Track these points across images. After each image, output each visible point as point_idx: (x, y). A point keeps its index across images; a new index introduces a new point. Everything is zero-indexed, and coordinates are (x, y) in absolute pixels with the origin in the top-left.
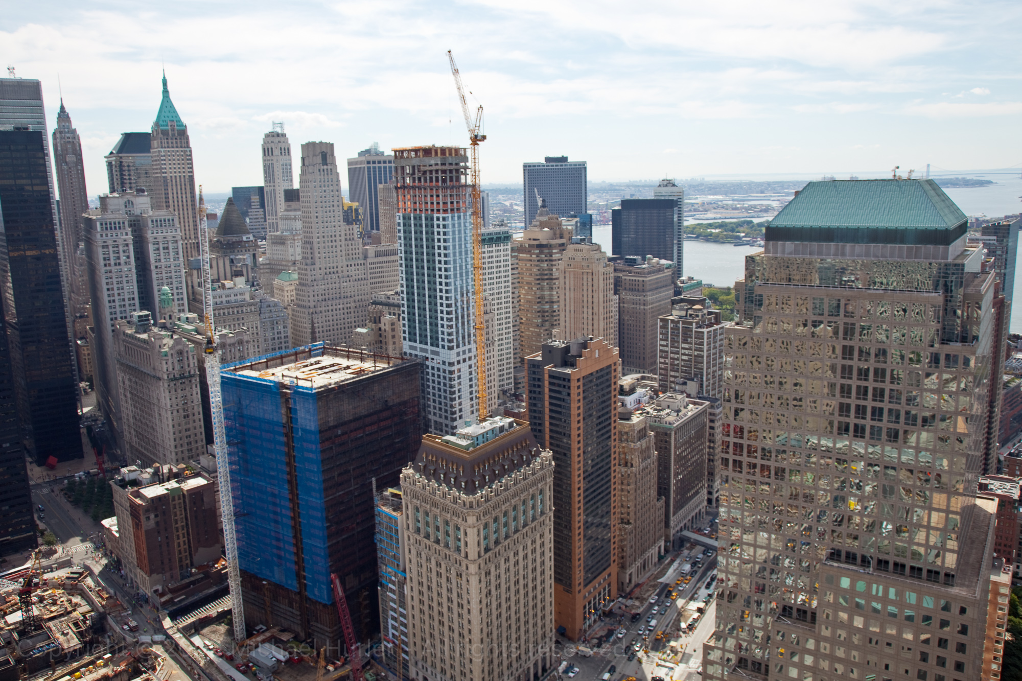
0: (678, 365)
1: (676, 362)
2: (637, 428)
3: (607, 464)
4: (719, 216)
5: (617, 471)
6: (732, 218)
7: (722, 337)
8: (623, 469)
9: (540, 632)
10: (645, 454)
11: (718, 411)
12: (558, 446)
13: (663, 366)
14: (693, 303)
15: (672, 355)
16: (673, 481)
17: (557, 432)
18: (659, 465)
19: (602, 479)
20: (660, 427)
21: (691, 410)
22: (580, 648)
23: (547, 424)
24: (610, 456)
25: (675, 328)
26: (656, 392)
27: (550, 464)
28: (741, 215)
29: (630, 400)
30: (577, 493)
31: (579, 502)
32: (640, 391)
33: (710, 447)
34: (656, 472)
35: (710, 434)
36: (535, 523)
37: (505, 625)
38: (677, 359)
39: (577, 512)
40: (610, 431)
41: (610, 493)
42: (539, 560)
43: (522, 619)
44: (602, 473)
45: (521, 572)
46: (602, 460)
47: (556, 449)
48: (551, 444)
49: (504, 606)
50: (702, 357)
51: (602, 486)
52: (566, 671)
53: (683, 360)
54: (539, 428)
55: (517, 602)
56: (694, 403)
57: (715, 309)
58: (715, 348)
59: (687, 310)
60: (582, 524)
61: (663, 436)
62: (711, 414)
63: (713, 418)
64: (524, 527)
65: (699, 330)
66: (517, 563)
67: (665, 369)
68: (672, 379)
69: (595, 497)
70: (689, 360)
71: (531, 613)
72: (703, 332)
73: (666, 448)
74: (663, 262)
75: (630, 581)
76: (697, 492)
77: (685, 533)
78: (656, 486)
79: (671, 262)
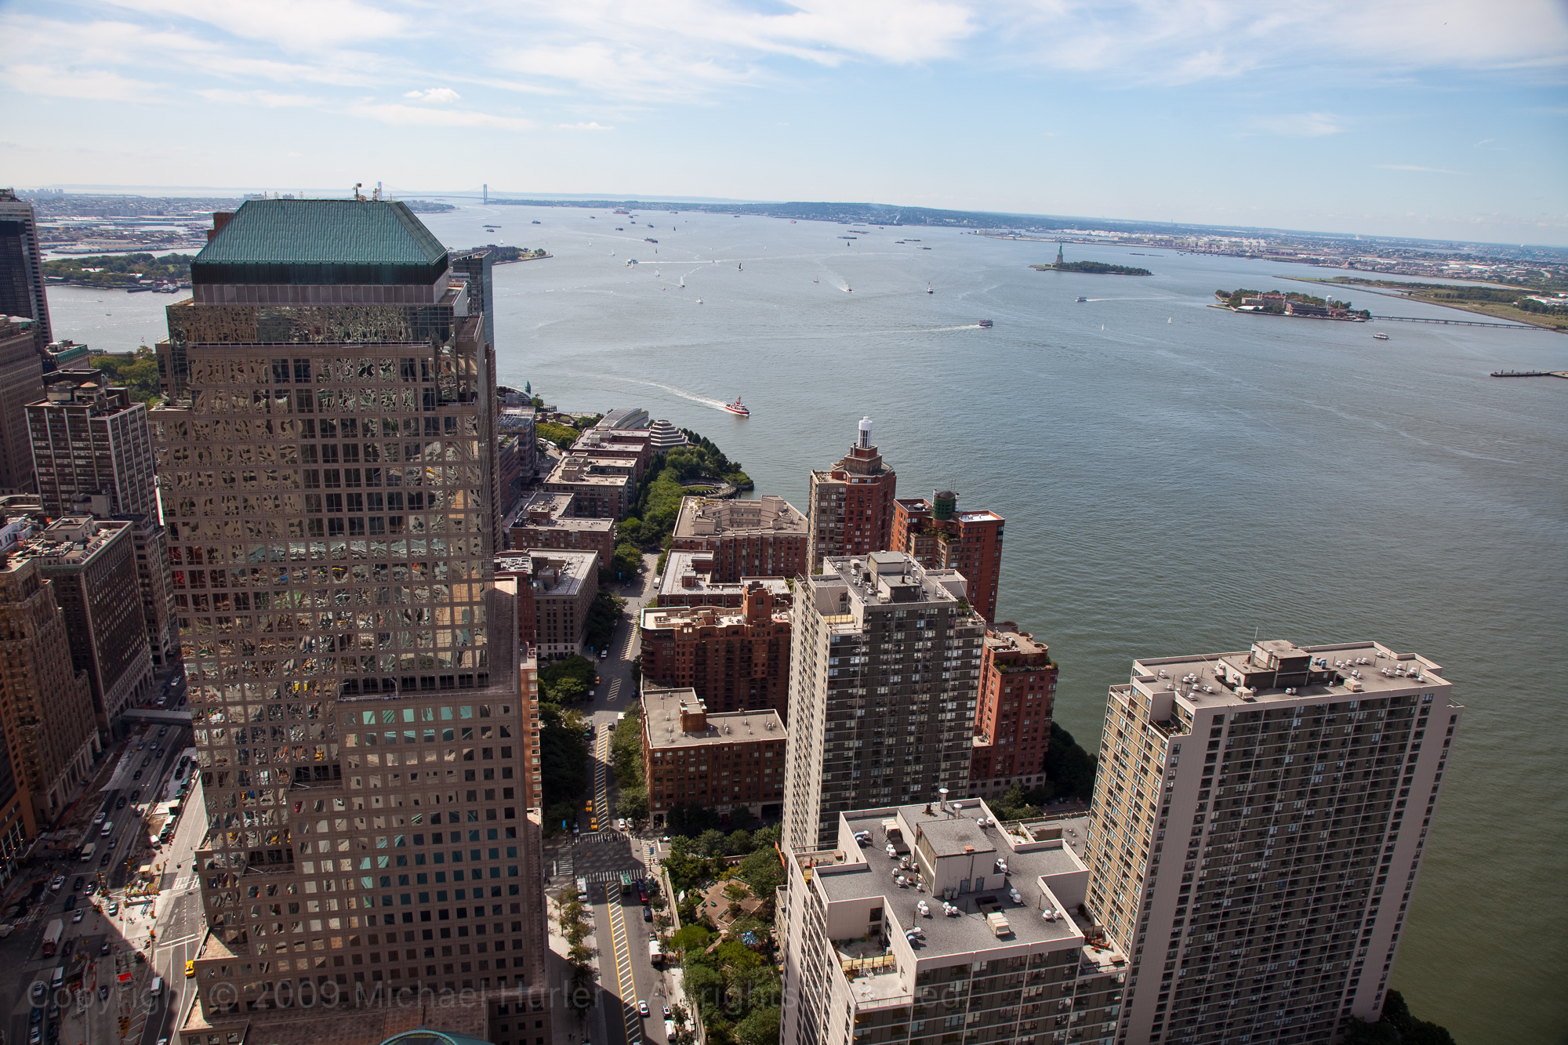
0: (71, 474)
1: (67, 470)
2: (21, 579)
4: (96, 248)
6: (120, 251)
7: (134, 425)
8: (10, 644)
10: (41, 614)
11: (147, 532)
13: (45, 479)
14: (80, 379)
15: (59, 461)
16: (95, 644)
18: (69, 626)
20: (59, 571)
21: (106, 537)
25: (57, 420)
26: (43, 520)
28: (131, 246)
32: (15, 521)
33: (143, 585)
34: (65, 636)
35: (140, 567)
38: (69, 466)
50: (109, 457)
53: (77, 466)
56: (109, 527)
57: (115, 386)
58: (127, 442)
59: (72, 391)
61: (67, 582)
62: (136, 538)
63: (141, 542)
67: (52, 483)
68: (64, 496)
70: (89, 465)
72: (105, 422)
73: (75, 599)
74: (15, 319)
75: (55, 803)
76: (136, 652)
77: (130, 712)
78: (69, 658)
79: (30, 320)
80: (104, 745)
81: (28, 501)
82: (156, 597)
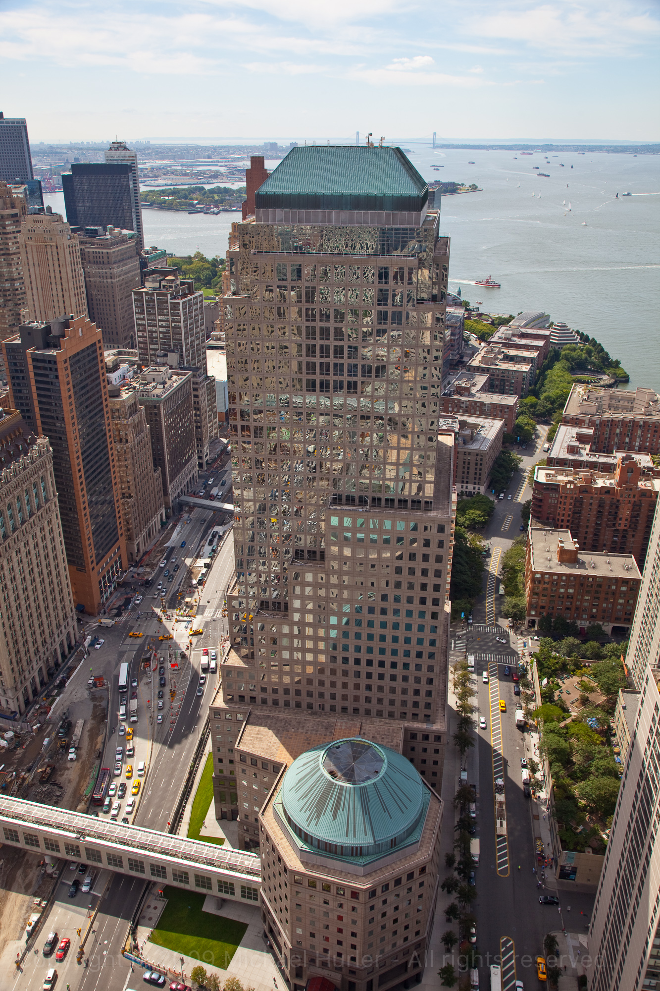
0: (156, 338)
1: (154, 335)
2: (128, 404)
3: (104, 442)
4: (169, 182)
5: (115, 449)
7: (196, 307)
8: (119, 446)
9: (61, 614)
10: (138, 429)
11: (200, 380)
12: (50, 430)
13: (141, 340)
14: (165, 273)
16: (166, 451)
17: (48, 417)
18: (152, 437)
19: (101, 458)
20: (148, 401)
21: (176, 381)
22: (103, 620)
23: (37, 409)
24: (105, 434)
25: (150, 301)
26: (139, 367)
27: (48, 451)
28: (192, 182)
29: (114, 377)
30: (78, 475)
31: (81, 483)
32: (124, 366)
33: (196, 415)
34: (150, 444)
35: (195, 403)
36: (41, 510)
37: (25, 614)
38: (156, 332)
39: (81, 494)
40: (102, 409)
41: (110, 470)
42: (50, 546)
43: (42, 606)
44: (100, 452)
45: (34, 561)
46: (99, 440)
47: (50, 434)
48: (44, 429)
49: (22, 596)
50: (180, 328)
51: (101, 465)
52: (92, 644)
53: (161, 332)
54: (28, 414)
55: (35, 590)
56: (178, 374)
58: (191, 318)
59: (160, 282)
60: (86, 504)
61: (153, 409)
62: (193, 383)
63: (197, 386)
64: (30, 517)
65: (174, 301)
66: (29, 553)
67: (145, 343)
68: (152, 352)
69: (96, 477)
70: (168, 332)
71: (50, 598)
72: (178, 303)
73: (156, 420)
74: (125, 232)
75: (138, 550)
76: (189, 459)
77: (183, 498)
78: (151, 458)
79: (133, 232)
80: (167, 517)
81: (129, 354)
82: (203, 424)
